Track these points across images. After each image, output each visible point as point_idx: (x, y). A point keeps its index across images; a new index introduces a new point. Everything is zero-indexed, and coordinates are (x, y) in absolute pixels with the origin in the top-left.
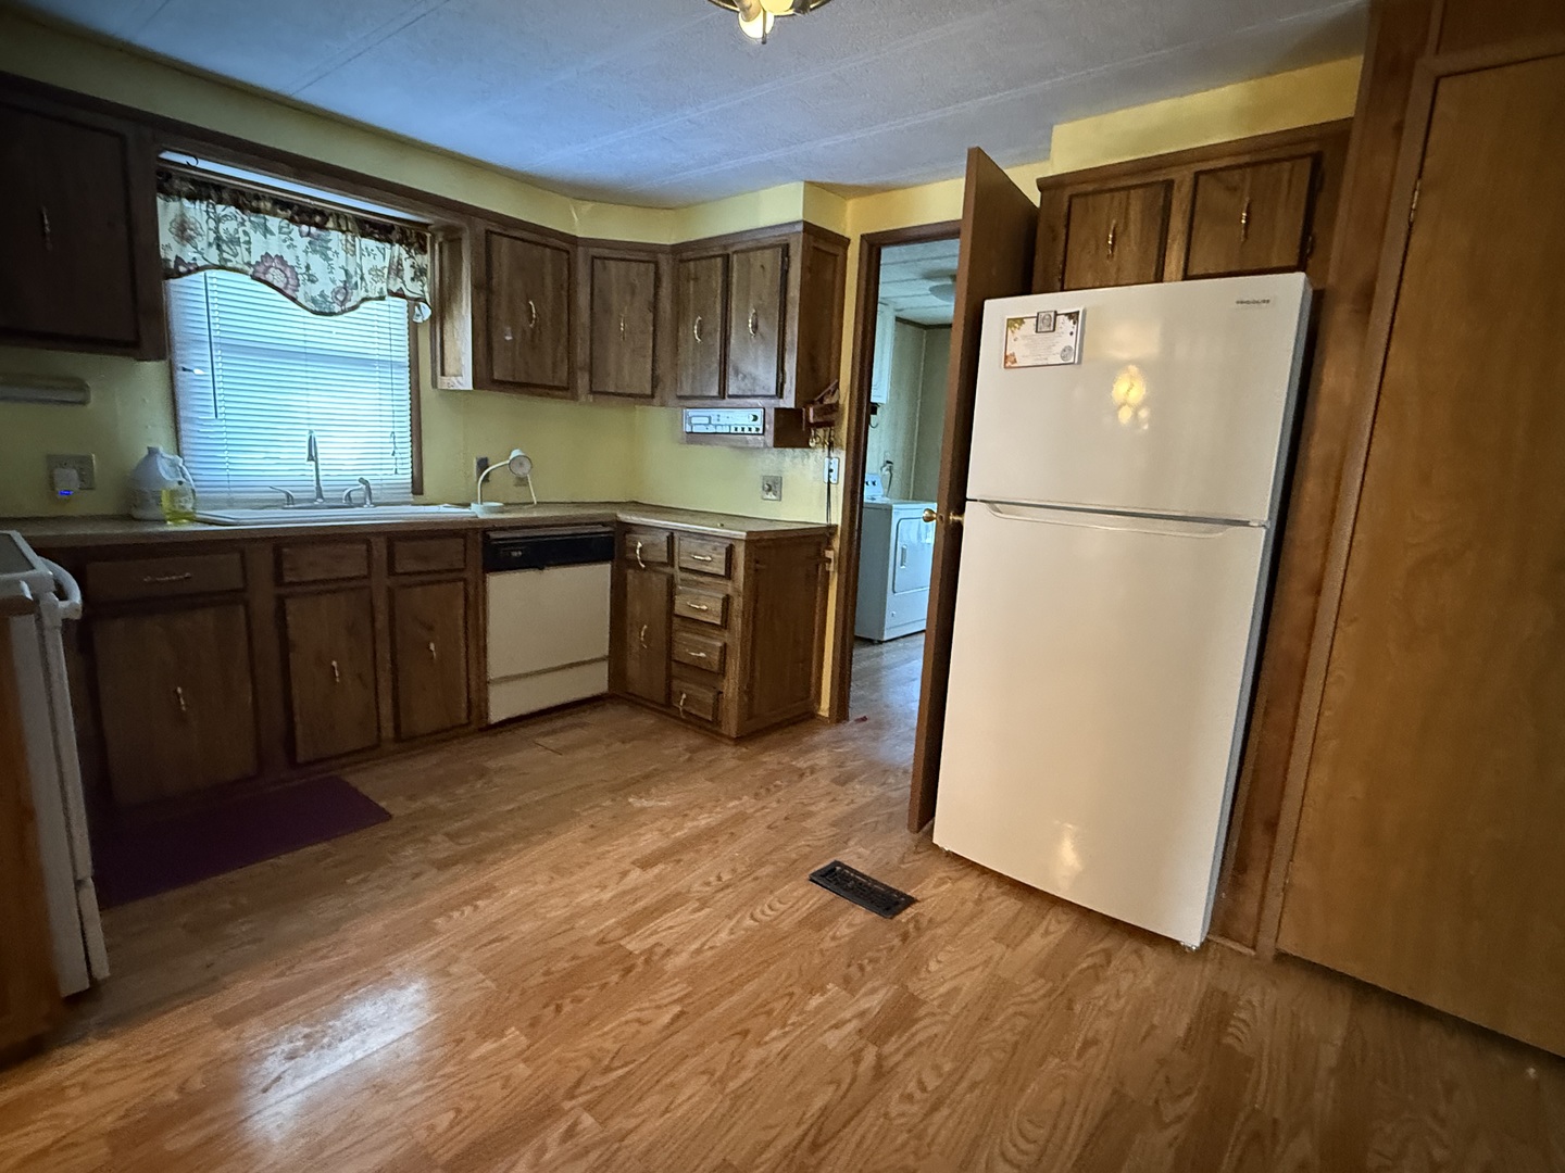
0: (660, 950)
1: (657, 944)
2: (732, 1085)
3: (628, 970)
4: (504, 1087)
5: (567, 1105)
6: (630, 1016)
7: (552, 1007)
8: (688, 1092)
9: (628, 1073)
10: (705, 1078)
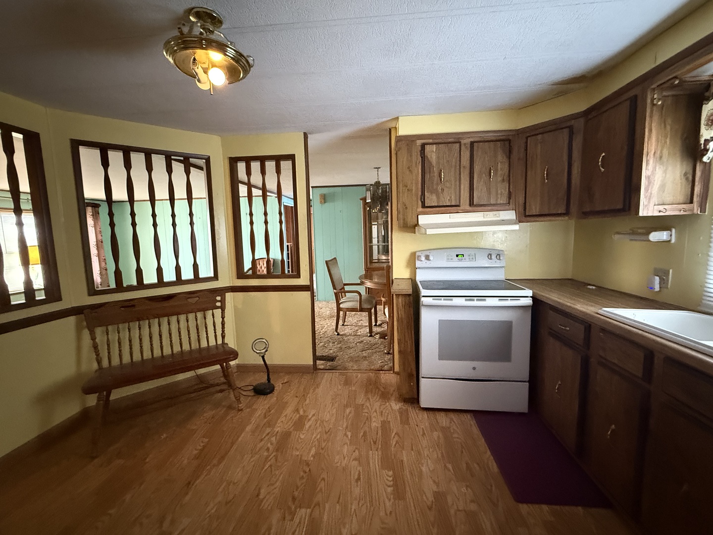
0: (288, 517)
1: (292, 520)
2: (225, 484)
3: (294, 499)
4: (296, 448)
5: (274, 454)
6: (278, 484)
7: (307, 471)
8: (240, 474)
9: (263, 468)
10: (236, 481)
